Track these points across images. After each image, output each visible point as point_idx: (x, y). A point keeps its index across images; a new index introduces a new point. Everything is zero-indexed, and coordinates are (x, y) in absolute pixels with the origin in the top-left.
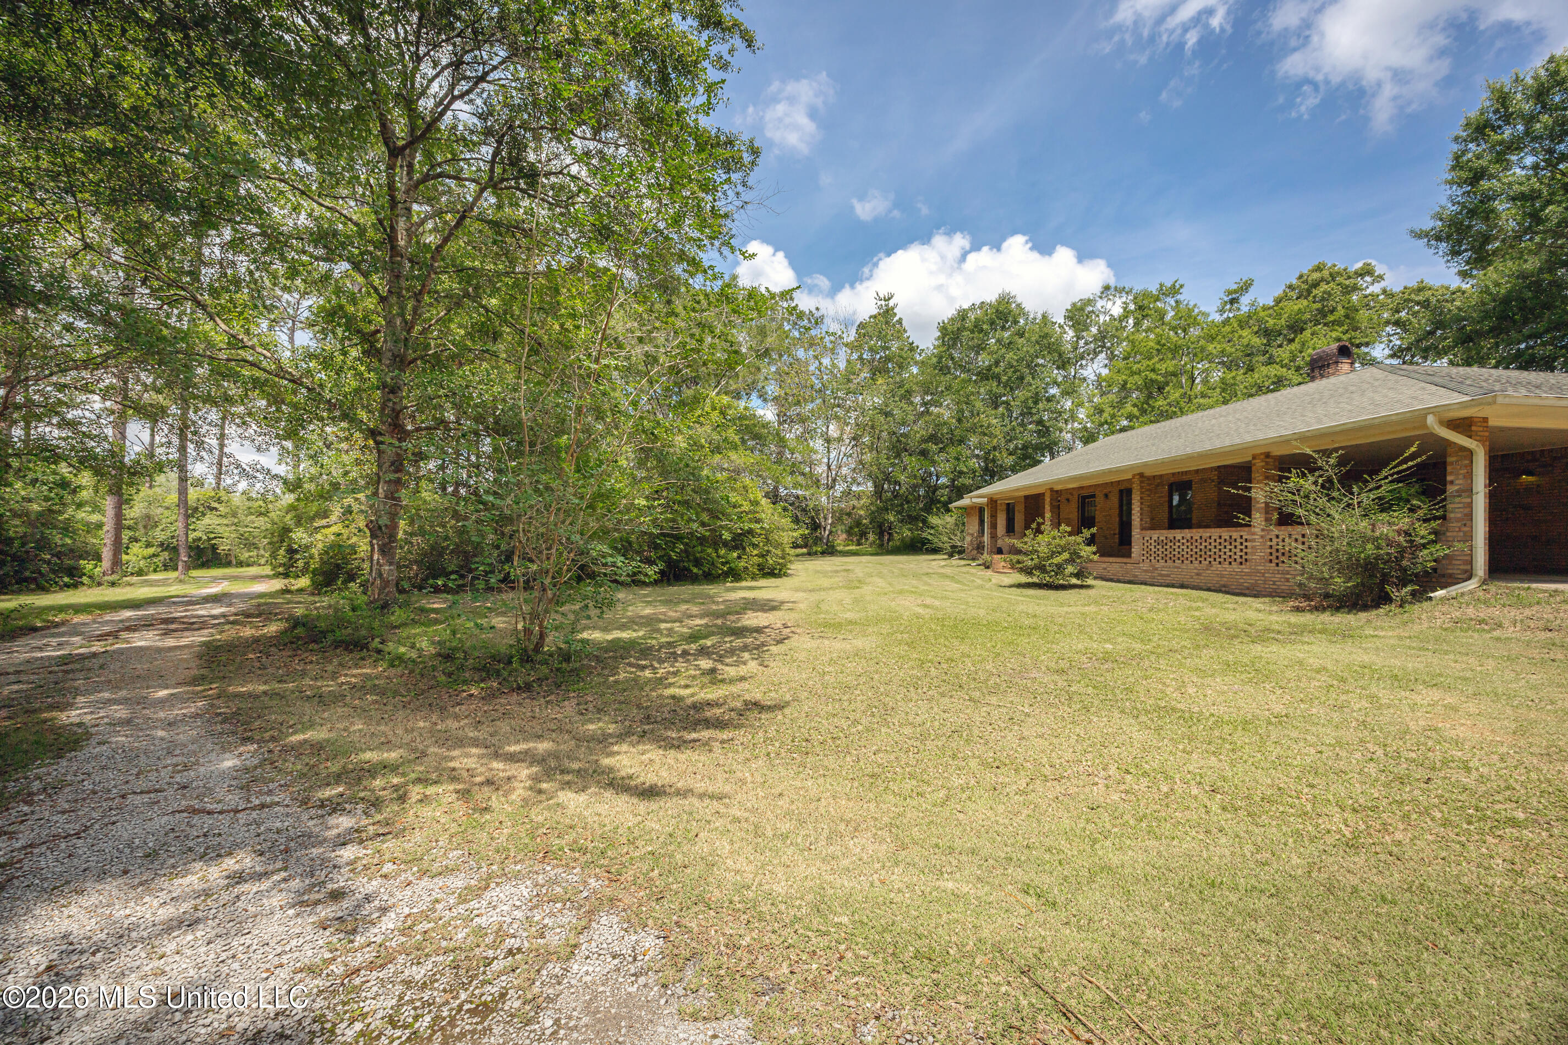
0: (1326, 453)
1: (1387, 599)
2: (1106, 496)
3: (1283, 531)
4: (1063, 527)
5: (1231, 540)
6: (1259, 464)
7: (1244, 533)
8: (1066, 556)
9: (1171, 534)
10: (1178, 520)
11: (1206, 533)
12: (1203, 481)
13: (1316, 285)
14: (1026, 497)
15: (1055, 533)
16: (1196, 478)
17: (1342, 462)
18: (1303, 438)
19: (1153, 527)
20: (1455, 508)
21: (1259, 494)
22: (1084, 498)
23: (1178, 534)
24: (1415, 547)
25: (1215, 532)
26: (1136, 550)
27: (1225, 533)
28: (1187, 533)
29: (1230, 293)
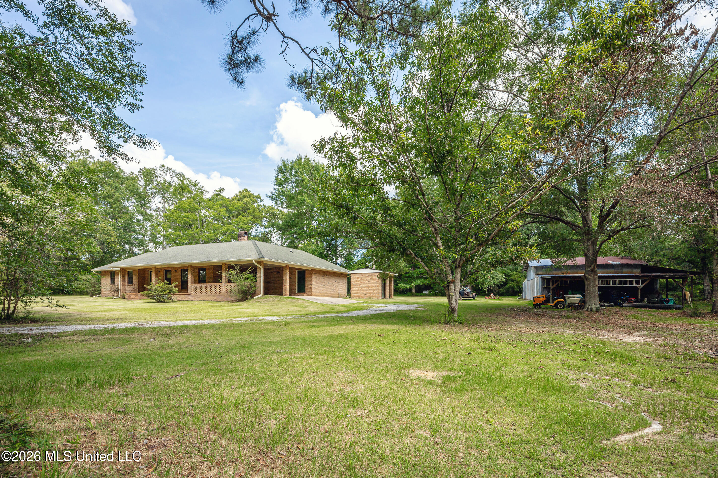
0: (236, 265)
1: (247, 299)
2: (176, 271)
3: (229, 284)
4: (166, 282)
5: (217, 287)
6: (223, 266)
7: (220, 284)
8: (168, 291)
9: (200, 285)
10: (202, 281)
11: (210, 285)
12: (209, 269)
13: (245, 197)
14: (139, 269)
15: (163, 283)
16: (207, 268)
17: (240, 268)
18: (233, 262)
19: (194, 283)
20: (258, 279)
21: (224, 274)
22: (166, 271)
23: (203, 285)
24: (252, 288)
25: (213, 284)
26: (189, 290)
27: (216, 284)
28: (205, 285)
29: (217, 191)
